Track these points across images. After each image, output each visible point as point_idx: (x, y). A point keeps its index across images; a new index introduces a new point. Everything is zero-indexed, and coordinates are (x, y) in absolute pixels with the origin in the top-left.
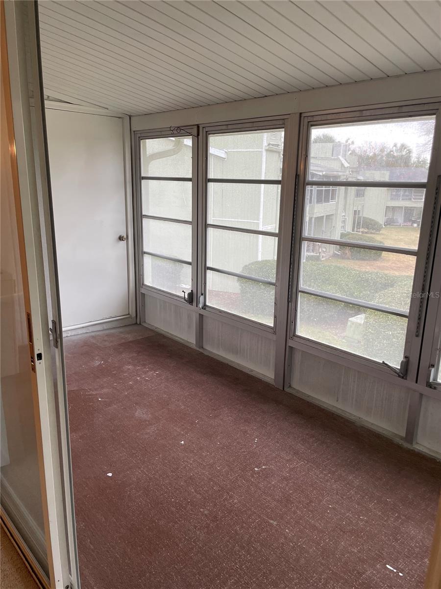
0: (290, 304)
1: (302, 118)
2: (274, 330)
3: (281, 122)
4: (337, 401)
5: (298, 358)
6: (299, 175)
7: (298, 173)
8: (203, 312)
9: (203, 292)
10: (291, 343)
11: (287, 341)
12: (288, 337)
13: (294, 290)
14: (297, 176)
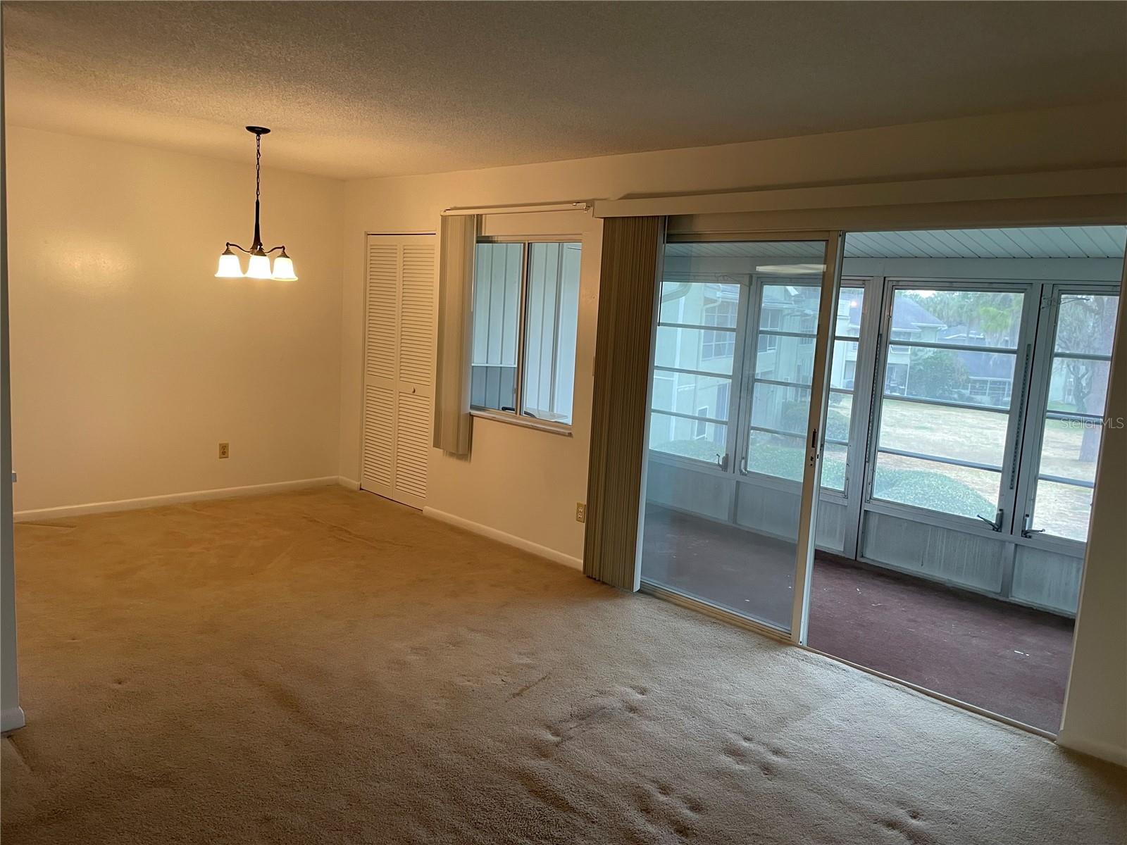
0: (867, 464)
1: (886, 282)
2: (845, 495)
3: (861, 282)
4: (922, 565)
5: (873, 522)
6: (881, 335)
7: (881, 332)
8: (742, 479)
9: (744, 455)
10: (866, 507)
11: (863, 505)
12: (863, 501)
13: (873, 450)
14: (880, 335)
